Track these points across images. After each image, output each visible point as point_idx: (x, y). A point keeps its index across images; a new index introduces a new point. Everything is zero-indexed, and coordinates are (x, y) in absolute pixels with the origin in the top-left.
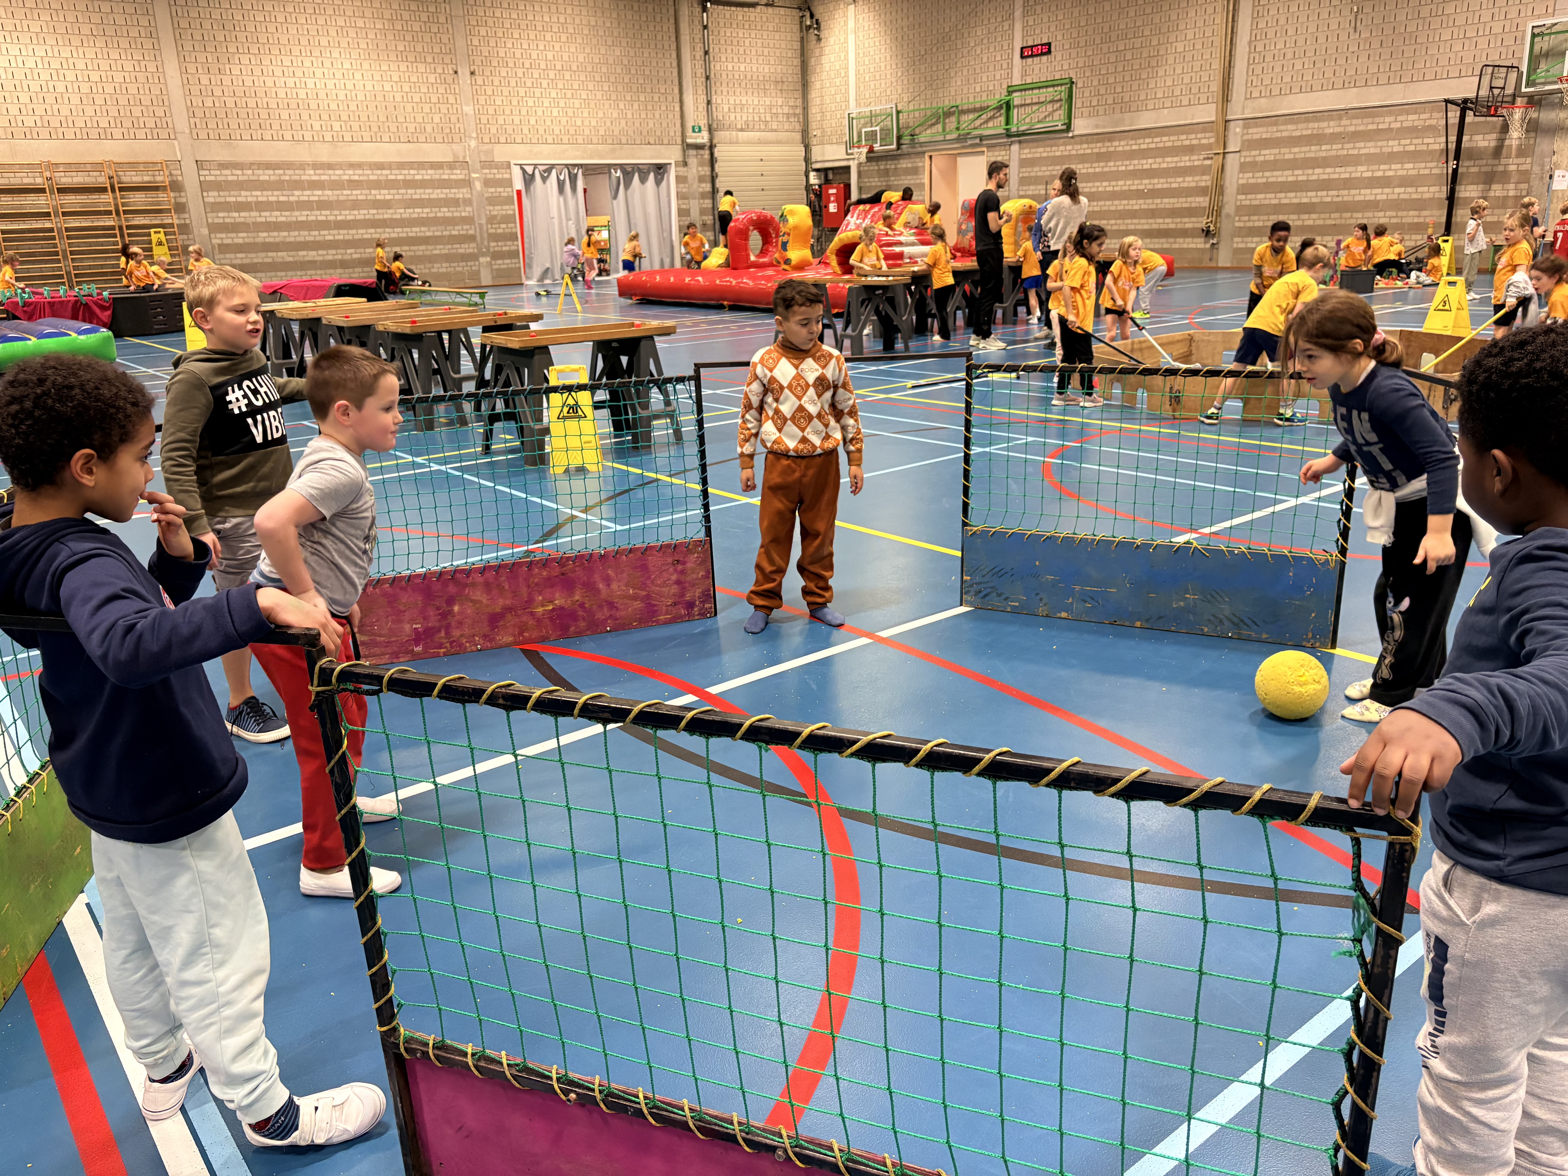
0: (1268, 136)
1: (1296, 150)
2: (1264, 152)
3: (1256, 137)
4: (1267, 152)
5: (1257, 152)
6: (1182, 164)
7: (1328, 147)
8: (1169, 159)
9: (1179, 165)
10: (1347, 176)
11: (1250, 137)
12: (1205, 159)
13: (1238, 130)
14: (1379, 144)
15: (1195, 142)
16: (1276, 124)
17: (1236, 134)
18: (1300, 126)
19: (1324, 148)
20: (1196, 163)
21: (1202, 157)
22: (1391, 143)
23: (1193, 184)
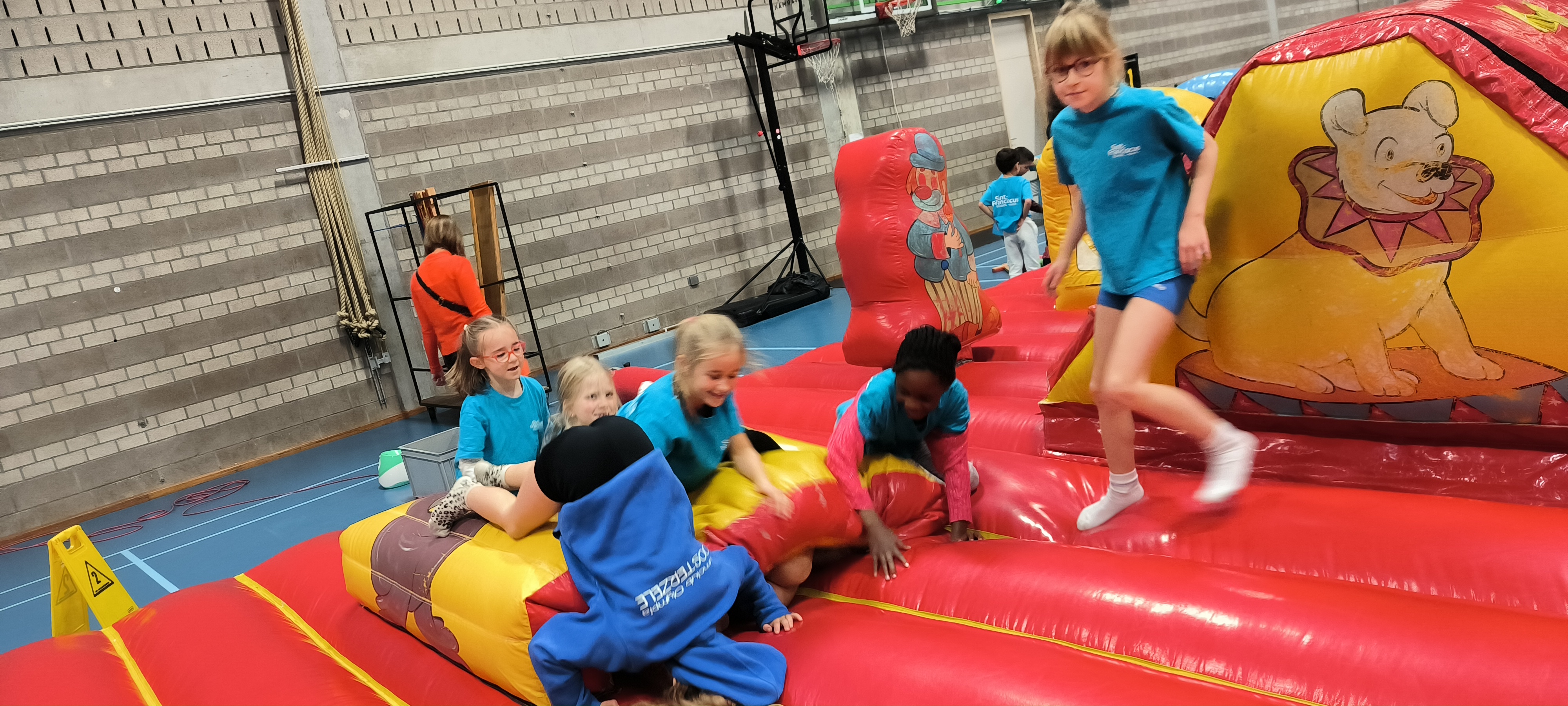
0: (423, 121)
1: (492, 144)
2: (424, 155)
3: (392, 126)
4: (432, 154)
5: (411, 158)
6: (218, 205)
7: (551, 133)
8: (169, 198)
9: (205, 208)
10: (600, 180)
11: (380, 126)
12: (278, 185)
13: (344, 114)
14: (633, 120)
15: (232, 149)
16: (431, 97)
17: (342, 122)
18: (484, 98)
19: (543, 135)
20: (257, 198)
21: (270, 181)
22: (649, 117)
23: (270, 248)
